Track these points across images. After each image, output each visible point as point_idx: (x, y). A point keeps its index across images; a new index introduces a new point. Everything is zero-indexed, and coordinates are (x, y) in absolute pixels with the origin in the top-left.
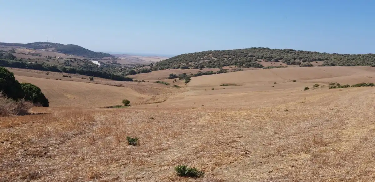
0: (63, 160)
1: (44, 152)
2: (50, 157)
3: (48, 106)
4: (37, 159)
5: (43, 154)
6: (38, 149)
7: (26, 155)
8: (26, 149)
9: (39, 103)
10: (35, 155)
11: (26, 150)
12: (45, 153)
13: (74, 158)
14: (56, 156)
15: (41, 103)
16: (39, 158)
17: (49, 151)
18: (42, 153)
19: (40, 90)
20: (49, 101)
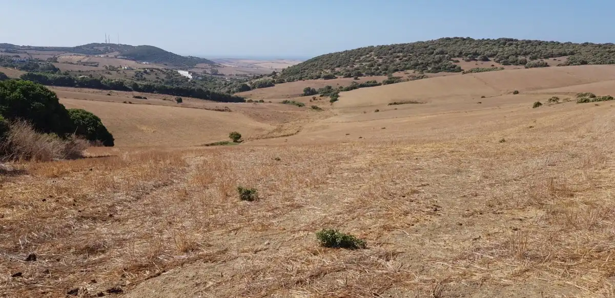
0: (139, 224)
1: (108, 214)
2: (119, 220)
3: (112, 145)
4: (99, 224)
5: (108, 216)
6: (99, 209)
7: (80, 219)
8: (80, 209)
9: (98, 141)
10: (94, 219)
11: (80, 211)
12: (111, 216)
13: (156, 222)
14: (127, 219)
15: (102, 141)
16: (101, 223)
17: (116, 212)
18: (106, 214)
19: (100, 120)
20: (114, 137)
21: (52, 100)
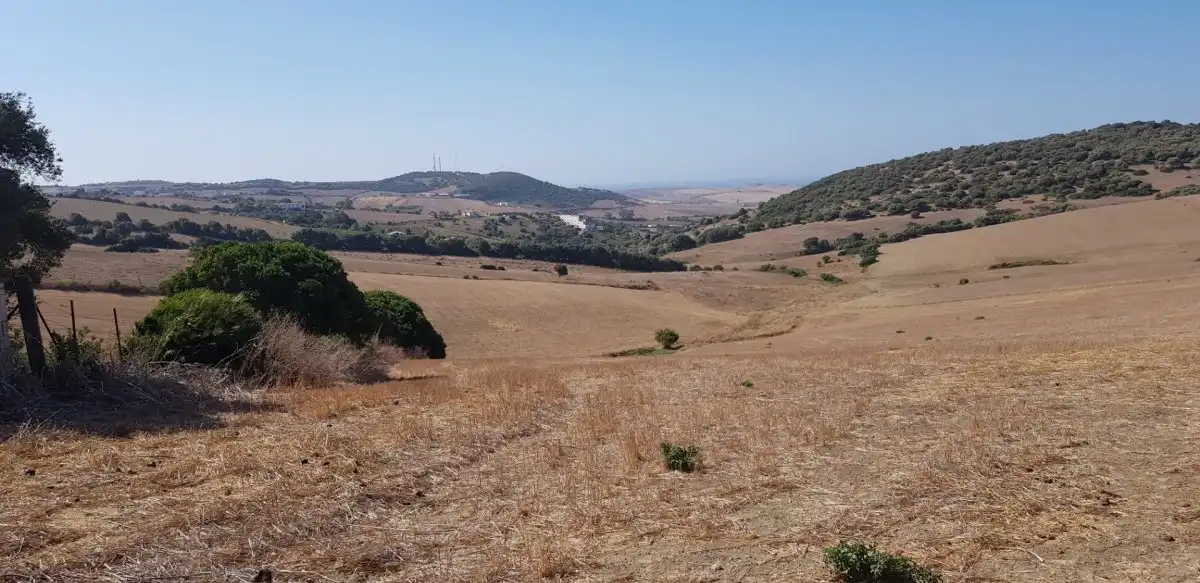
0: (466, 514)
1: (415, 491)
2: (431, 504)
3: (442, 355)
4: (396, 511)
5: (413, 496)
6: (400, 480)
7: (363, 500)
8: (365, 481)
9: (418, 349)
10: (389, 500)
11: (364, 485)
12: (419, 494)
13: (499, 510)
14: (447, 502)
15: (424, 349)
16: (399, 508)
17: (429, 487)
18: (411, 492)
19: (420, 310)
20: (446, 341)
21: (336, 277)
